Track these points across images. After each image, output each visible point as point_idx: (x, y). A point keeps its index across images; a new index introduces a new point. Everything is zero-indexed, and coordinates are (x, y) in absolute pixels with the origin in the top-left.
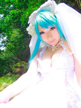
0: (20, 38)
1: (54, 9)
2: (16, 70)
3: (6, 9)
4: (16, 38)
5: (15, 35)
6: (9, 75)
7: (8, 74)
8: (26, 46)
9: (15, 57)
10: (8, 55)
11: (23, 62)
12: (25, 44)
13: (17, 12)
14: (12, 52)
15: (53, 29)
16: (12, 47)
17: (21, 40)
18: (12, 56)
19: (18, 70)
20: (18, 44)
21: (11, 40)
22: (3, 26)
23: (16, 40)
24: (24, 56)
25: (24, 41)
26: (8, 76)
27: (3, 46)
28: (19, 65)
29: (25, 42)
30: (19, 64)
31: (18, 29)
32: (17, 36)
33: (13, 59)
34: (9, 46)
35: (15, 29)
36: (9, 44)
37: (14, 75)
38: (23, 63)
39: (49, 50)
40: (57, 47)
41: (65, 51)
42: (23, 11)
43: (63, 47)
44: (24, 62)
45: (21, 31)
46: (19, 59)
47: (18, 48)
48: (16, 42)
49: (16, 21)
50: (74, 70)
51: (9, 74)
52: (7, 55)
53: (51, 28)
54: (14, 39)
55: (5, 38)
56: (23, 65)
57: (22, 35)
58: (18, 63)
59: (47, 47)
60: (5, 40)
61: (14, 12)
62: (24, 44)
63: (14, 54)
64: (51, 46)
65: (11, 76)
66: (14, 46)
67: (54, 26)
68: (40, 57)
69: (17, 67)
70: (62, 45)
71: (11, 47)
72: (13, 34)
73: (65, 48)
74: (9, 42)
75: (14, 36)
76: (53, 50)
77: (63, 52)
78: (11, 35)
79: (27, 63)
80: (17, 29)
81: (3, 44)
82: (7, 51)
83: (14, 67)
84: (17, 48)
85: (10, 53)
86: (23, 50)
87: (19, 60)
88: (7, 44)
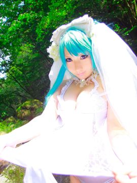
0: (33, 60)
1: (90, 29)
2: (23, 112)
3: (13, 10)
4: (27, 59)
5: (25, 54)
6: (12, 120)
7: (9, 119)
8: (42, 73)
9: (22, 92)
10: (11, 87)
11: (35, 100)
12: (41, 70)
13: (31, 16)
14: (17, 82)
15: (84, 58)
16: (19, 74)
17: (34, 62)
18: (17, 89)
19: (26, 113)
20: (28, 69)
21: (18, 63)
22: (6, 38)
23: (26, 62)
24: (37, 91)
25: (39, 65)
26: (9, 122)
27: (3, 71)
28: (28, 106)
29: (41, 68)
30: (28, 104)
31: (30, 45)
32: (28, 56)
33: (19, 95)
34: (13, 72)
35: (26, 43)
36: (13, 68)
37: (19, 121)
38: (36, 103)
39: (76, 86)
40: (87, 83)
41: (97, 89)
42: (41, 16)
43: (96, 84)
44: (37, 101)
45: (36, 48)
46: (29, 96)
47: (28, 77)
48: (26, 67)
49: (28, 31)
50: (107, 117)
51: (11, 118)
52: (9, 86)
53: (82, 56)
54: (22, 61)
55: (7, 58)
56: (35, 105)
57: (36, 55)
58: (27, 102)
59: (74, 81)
60: (7, 62)
61: (25, 16)
62: (38, 69)
63: (21, 86)
64: (79, 79)
65: (14, 122)
66: (21, 73)
67: (87, 53)
68: (62, 94)
69: (25, 108)
70: (94, 80)
71: (16, 74)
72: (21, 52)
73: (97, 85)
74: (13, 65)
75: (23, 56)
76: (81, 86)
77: (94, 90)
78: (17, 54)
79: (42, 103)
80: (29, 43)
81: (4, 68)
82: (9, 80)
83: (20, 107)
84: (27, 75)
85: (14, 83)
86: (37, 80)
87: (29, 98)
88: (10, 68)
